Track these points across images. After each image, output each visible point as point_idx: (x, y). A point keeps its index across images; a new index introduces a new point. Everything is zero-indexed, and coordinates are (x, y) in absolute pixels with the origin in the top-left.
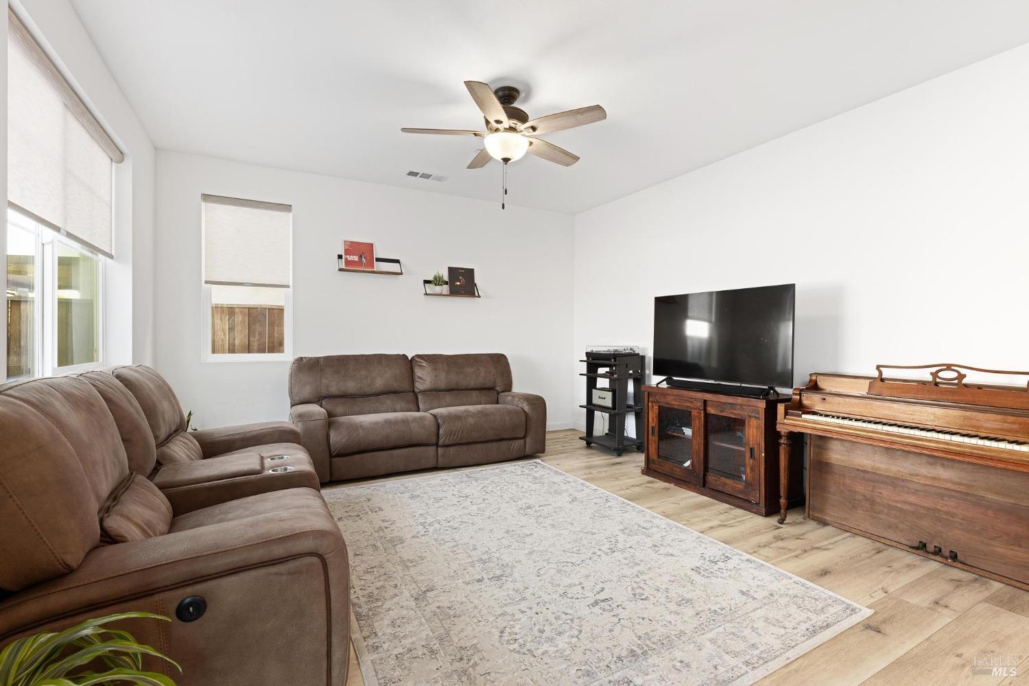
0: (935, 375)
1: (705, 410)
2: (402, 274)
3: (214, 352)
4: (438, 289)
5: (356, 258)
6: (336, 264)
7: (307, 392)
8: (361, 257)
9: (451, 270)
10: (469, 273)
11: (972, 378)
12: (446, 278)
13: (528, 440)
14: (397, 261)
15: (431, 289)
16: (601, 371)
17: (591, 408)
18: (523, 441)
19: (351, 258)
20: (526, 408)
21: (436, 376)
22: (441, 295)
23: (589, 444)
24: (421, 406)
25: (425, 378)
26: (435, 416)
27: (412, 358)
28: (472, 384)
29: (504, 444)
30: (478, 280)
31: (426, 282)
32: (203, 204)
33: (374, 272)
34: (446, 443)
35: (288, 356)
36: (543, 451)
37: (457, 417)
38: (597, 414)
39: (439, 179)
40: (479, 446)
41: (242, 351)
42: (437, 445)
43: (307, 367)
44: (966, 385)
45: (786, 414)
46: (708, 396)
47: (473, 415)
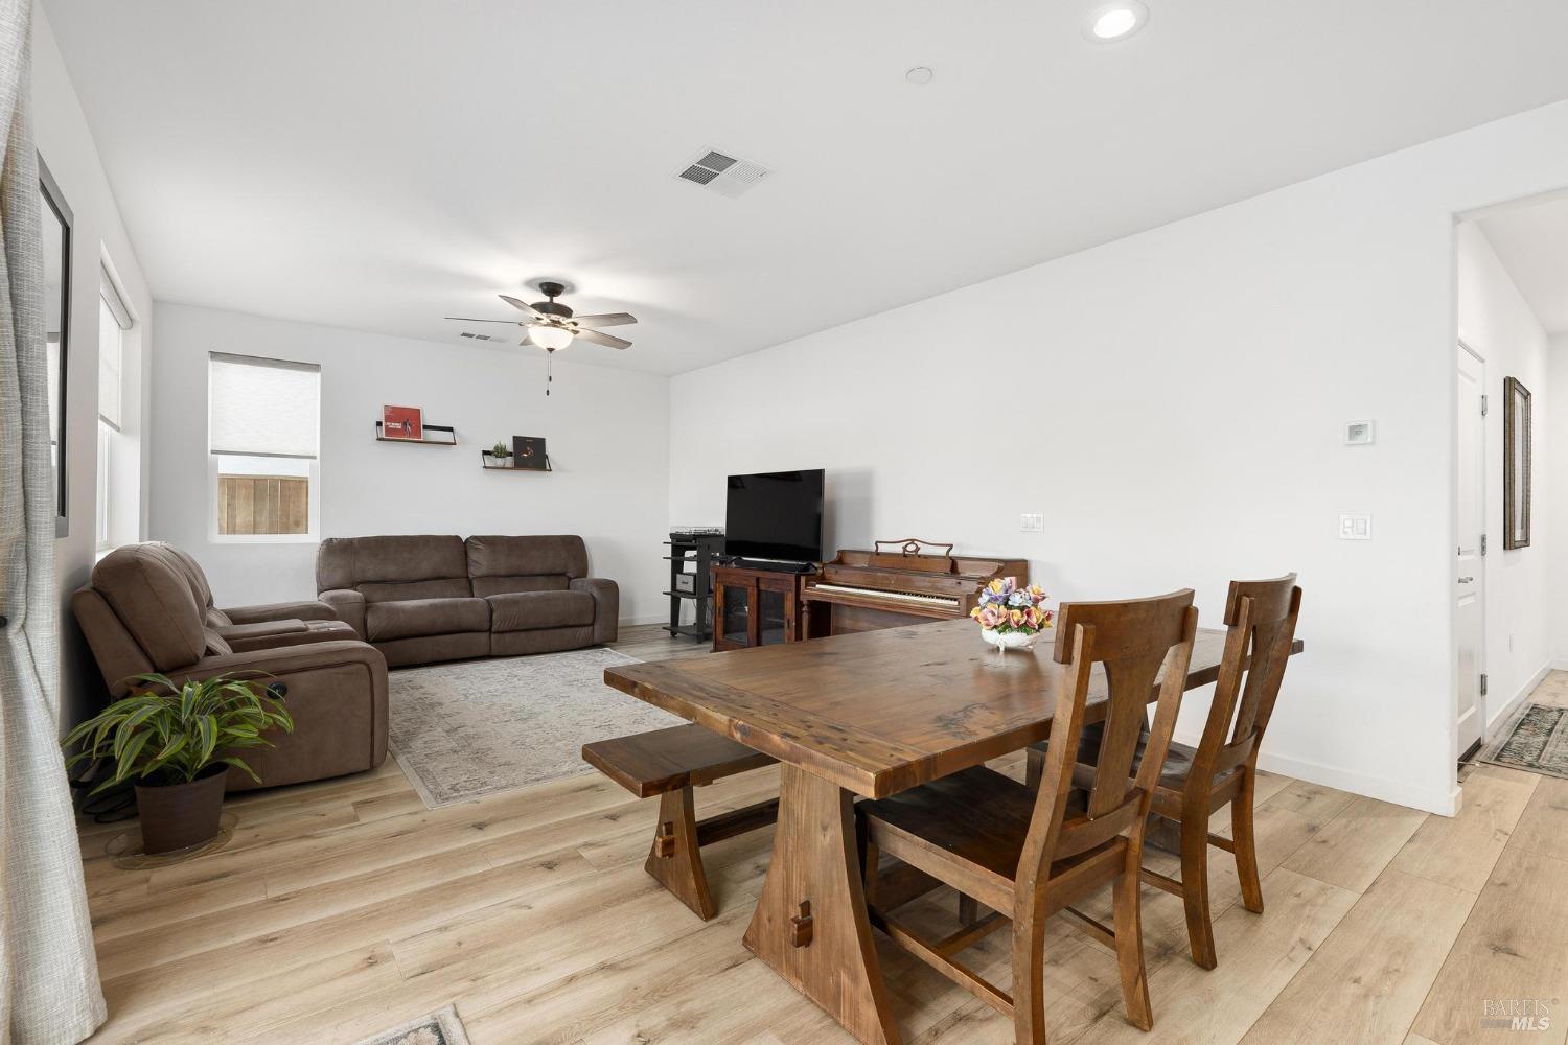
0: (905, 548)
1: (758, 587)
2: (455, 444)
3: (221, 531)
4: (500, 462)
5: (399, 426)
6: (372, 433)
7: (338, 576)
8: (405, 424)
9: (516, 439)
10: (539, 444)
11: (924, 550)
12: (510, 448)
13: (596, 627)
14: (450, 429)
15: (490, 461)
16: (689, 554)
17: (676, 597)
18: (590, 628)
19: (393, 425)
20: (596, 593)
21: (495, 560)
22: (503, 468)
23: (674, 634)
24: (475, 592)
25: (480, 563)
26: (488, 601)
27: (467, 540)
28: (538, 568)
29: (568, 632)
30: (550, 450)
31: (485, 453)
32: (211, 363)
33: (421, 442)
34: (501, 629)
35: (313, 538)
36: (615, 640)
37: (515, 602)
38: (683, 600)
39: (500, 340)
40: (539, 633)
41: (246, 533)
42: (490, 630)
43: (336, 550)
44: (919, 556)
45: (807, 585)
46: (759, 574)
47: (532, 600)
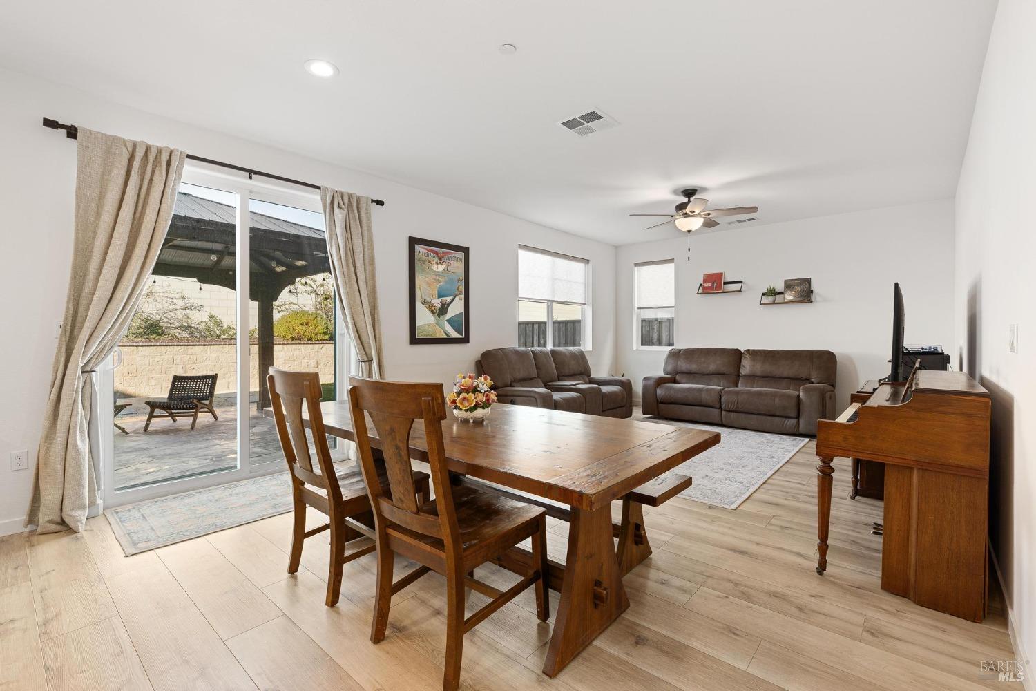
2: (745, 290)
3: (642, 345)
4: (772, 299)
5: (710, 285)
6: (695, 291)
8: (713, 283)
9: (786, 282)
10: (808, 282)
12: (781, 290)
13: (802, 421)
14: (740, 282)
15: (766, 299)
18: (796, 421)
19: (707, 285)
20: (802, 395)
21: (753, 366)
22: (774, 303)
24: (740, 384)
25: (747, 367)
26: (722, 390)
27: (744, 351)
28: (786, 373)
29: (777, 420)
30: (814, 287)
31: (763, 295)
32: (636, 268)
33: (723, 292)
34: (727, 409)
42: (721, 409)
47: (749, 393)
